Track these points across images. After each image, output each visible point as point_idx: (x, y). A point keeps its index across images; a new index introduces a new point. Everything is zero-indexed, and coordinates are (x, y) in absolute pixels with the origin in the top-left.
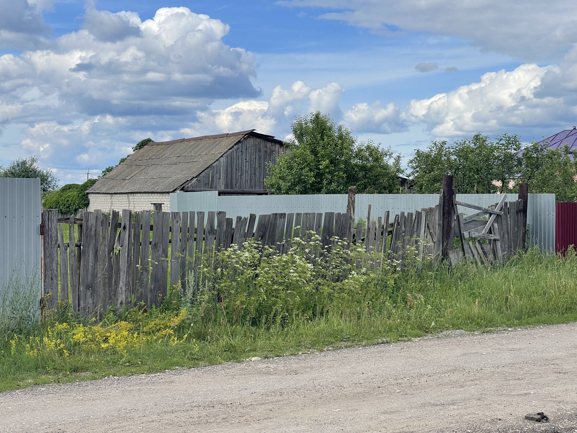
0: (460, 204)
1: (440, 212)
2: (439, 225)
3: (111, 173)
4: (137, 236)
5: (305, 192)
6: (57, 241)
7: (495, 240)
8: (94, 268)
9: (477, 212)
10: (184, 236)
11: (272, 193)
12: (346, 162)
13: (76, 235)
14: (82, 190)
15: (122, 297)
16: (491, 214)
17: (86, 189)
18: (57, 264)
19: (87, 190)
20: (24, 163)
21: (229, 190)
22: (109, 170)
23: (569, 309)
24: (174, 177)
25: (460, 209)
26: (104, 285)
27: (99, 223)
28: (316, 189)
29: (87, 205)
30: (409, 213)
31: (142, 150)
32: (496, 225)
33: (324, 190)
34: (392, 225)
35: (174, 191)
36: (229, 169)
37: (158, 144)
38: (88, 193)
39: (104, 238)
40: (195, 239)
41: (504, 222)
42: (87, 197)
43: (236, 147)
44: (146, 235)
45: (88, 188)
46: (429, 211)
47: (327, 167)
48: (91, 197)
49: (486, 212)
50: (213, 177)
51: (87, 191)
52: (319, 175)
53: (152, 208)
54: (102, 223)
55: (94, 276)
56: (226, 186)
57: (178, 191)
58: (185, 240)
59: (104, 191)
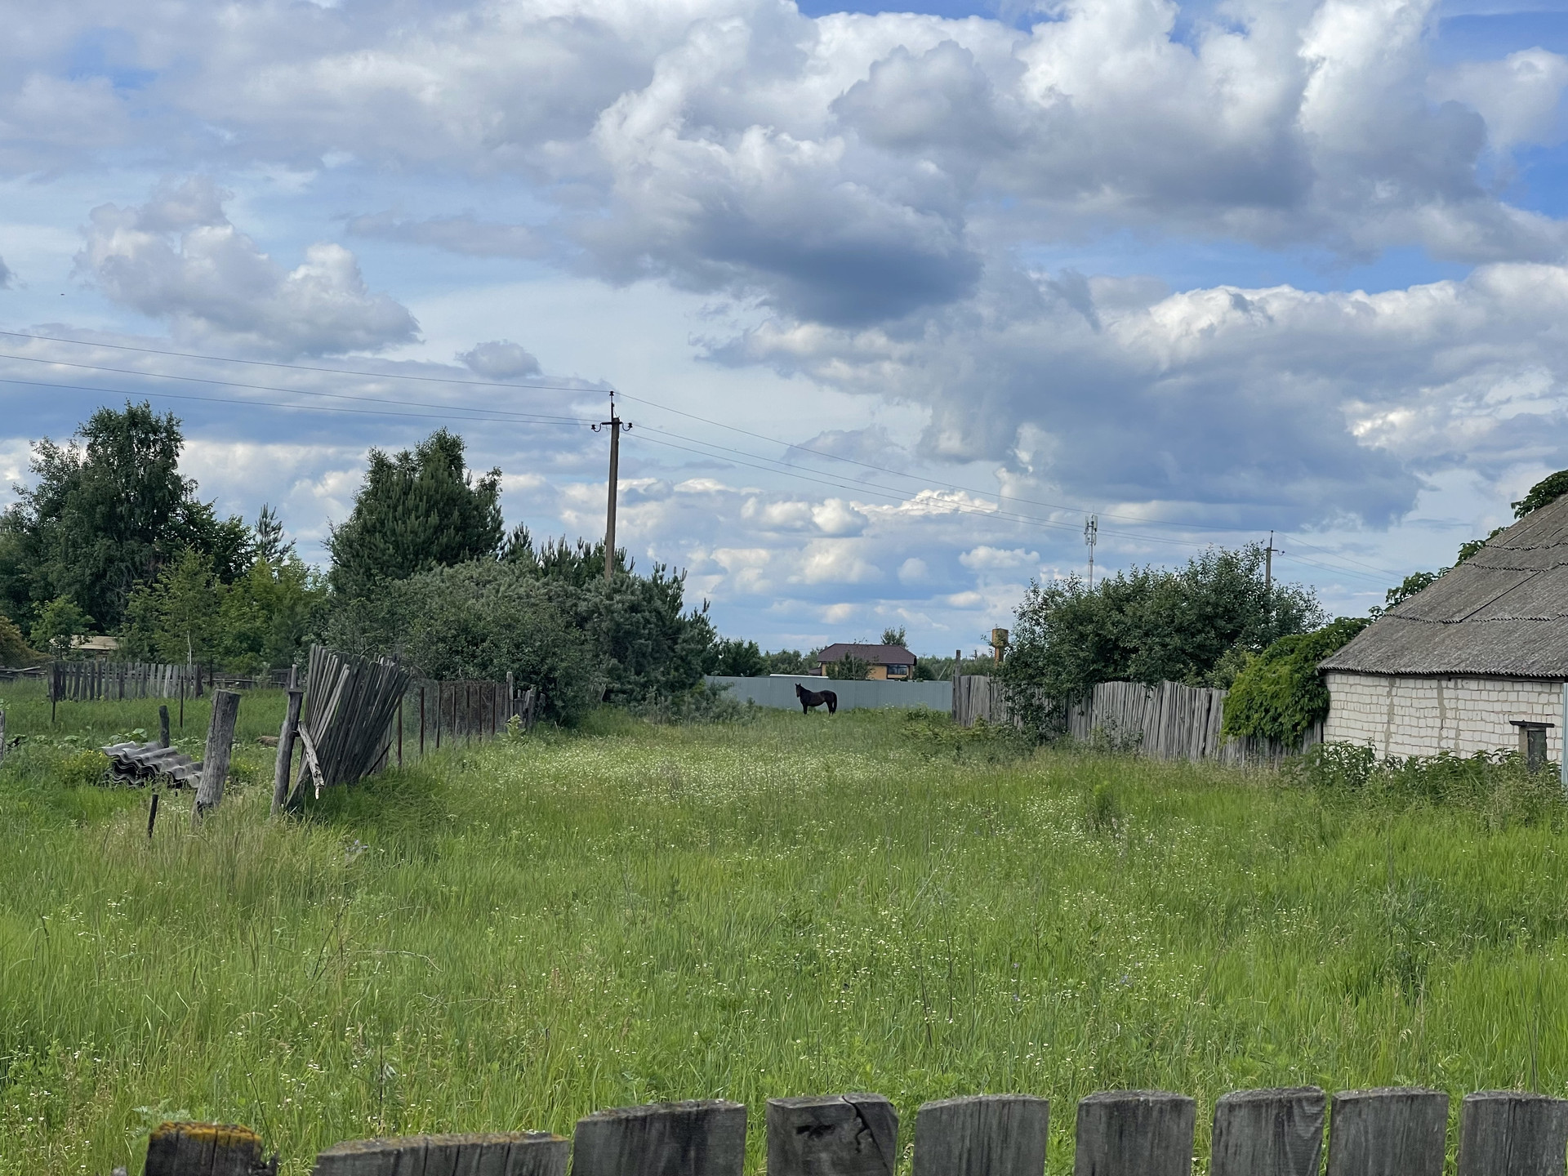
3: (1423, 597)
14: (1306, 660)
17: (1319, 657)
19: (1324, 658)
20: (1228, 564)
22: (1416, 585)
29: (1320, 714)
31: (1546, 512)
38: (1325, 672)
42: (1323, 684)
45: (1328, 651)
48: (1335, 684)
51: (1324, 664)
53: (1513, 740)
59: (1367, 666)
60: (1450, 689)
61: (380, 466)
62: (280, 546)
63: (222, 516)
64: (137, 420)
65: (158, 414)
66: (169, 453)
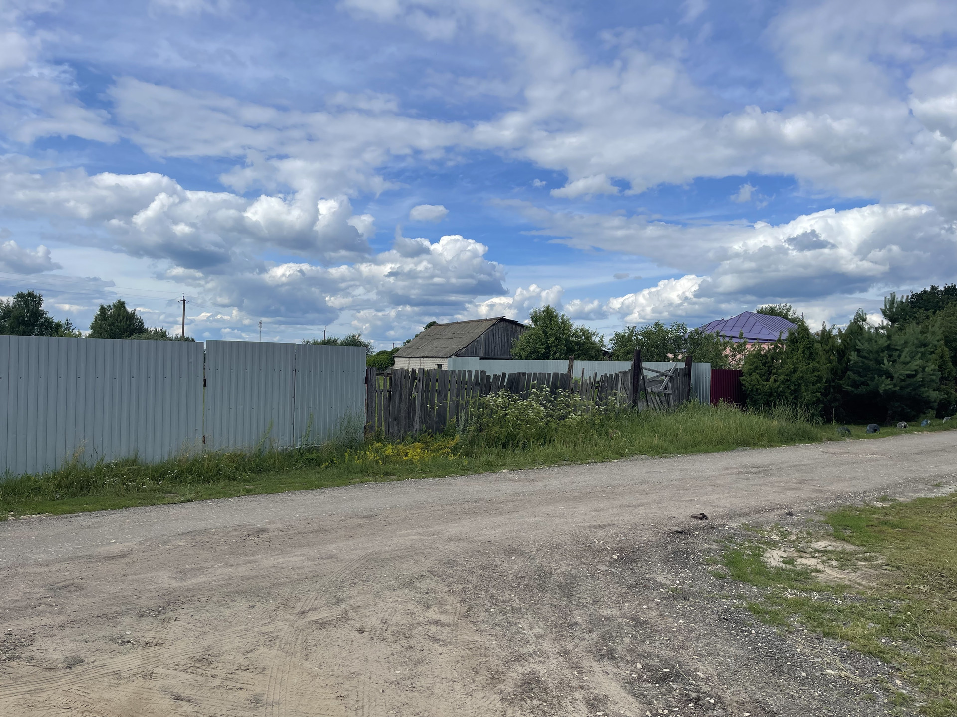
0: (645, 369)
1: (631, 374)
2: (631, 383)
3: (409, 344)
4: (427, 386)
5: (538, 358)
6: (376, 388)
7: (669, 394)
8: (399, 407)
9: (657, 374)
10: (458, 386)
11: (516, 359)
12: (567, 340)
13: (388, 384)
15: (417, 427)
16: (666, 377)
18: (375, 404)
19: (393, 354)
20: (354, 336)
21: (487, 356)
22: (408, 342)
23: (720, 442)
24: (450, 347)
25: (645, 373)
26: (405, 418)
27: (403, 377)
28: (545, 356)
29: (393, 364)
30: (610, 375)
31: (430, 329)
32: (670, 384)
33: (551, 357)
34: (598, 382)
35: (450, 357)
36: (487, 343)
37: (440, 325)
38: (394, 357)
39: (406, 387)
40: (466, 389)
41: (675, 382)
42: (393, 359)
43: (492, 328)
44: (433, 386)
46: (624, 374)
47: (553, 342)
48: (396, 359)
49: (663, 375)
50: (476, 348)
52: (548, 348)
53: (436, 367)
54: (405, 377)
55: (399, 412)
56: (485, 353)
57: (453, 356)
58: (459, 389)
59: (404, 355)
60: (422, 359)
61: (103, 309)
62: (71, 328)
63: (56, 321)
64: (31, 295)
65: (36, 293)
66: (40, 303)
